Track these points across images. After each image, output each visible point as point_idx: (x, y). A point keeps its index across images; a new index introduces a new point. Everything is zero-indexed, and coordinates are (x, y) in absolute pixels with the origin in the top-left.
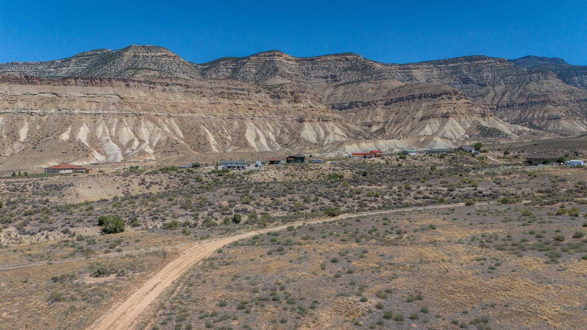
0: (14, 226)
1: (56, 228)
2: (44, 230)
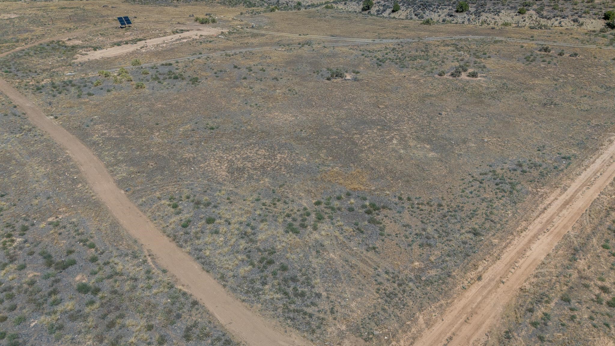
0: (533, 10)
1: (567, 16)
2: (557, 16)
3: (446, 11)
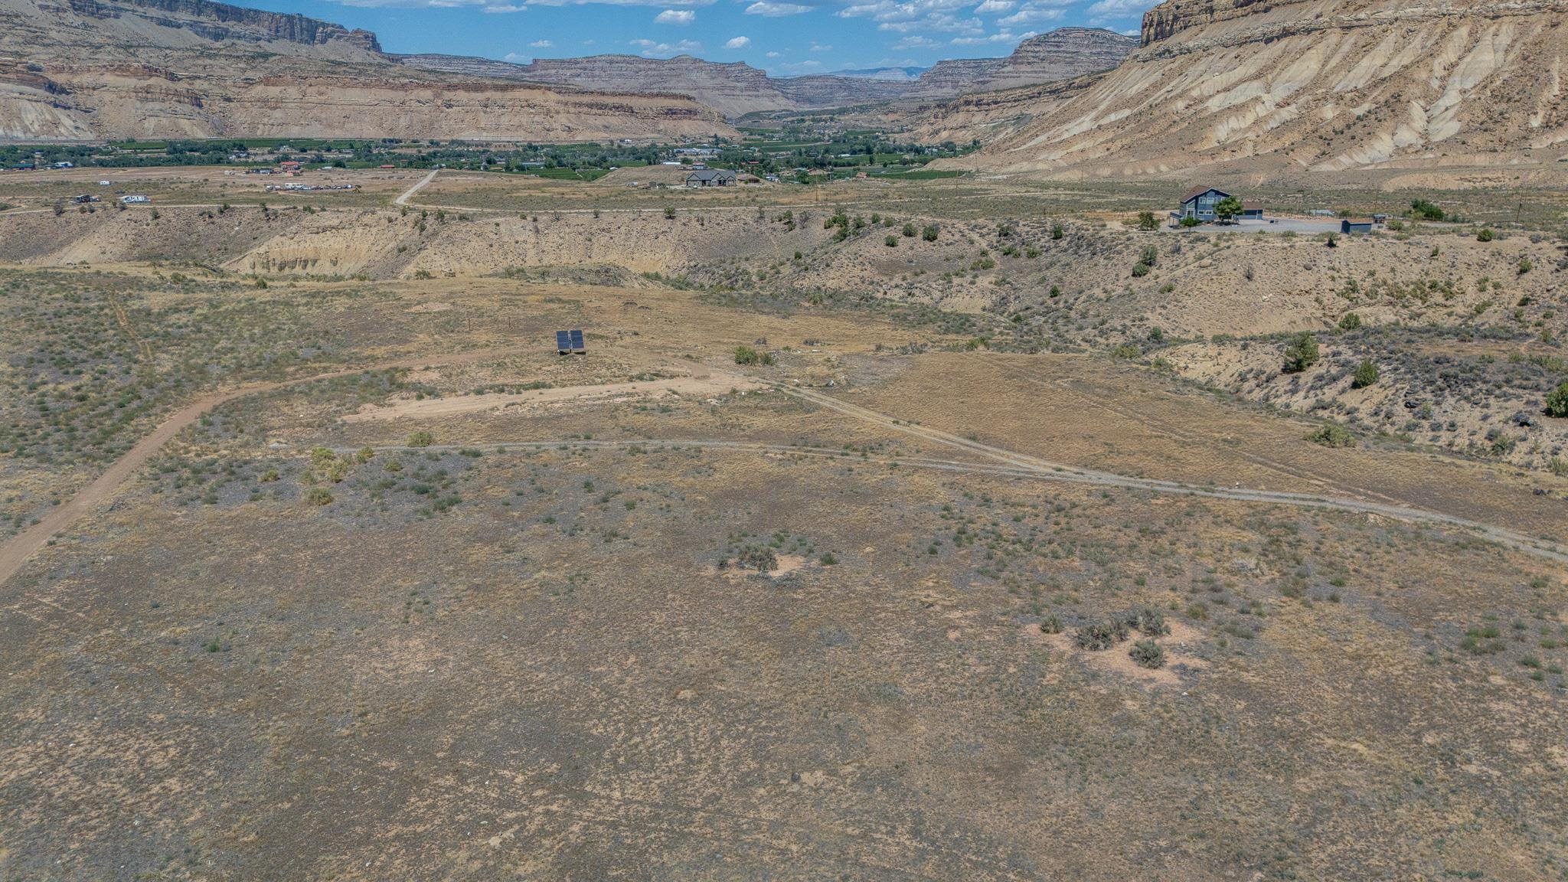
3: (1516, 406)
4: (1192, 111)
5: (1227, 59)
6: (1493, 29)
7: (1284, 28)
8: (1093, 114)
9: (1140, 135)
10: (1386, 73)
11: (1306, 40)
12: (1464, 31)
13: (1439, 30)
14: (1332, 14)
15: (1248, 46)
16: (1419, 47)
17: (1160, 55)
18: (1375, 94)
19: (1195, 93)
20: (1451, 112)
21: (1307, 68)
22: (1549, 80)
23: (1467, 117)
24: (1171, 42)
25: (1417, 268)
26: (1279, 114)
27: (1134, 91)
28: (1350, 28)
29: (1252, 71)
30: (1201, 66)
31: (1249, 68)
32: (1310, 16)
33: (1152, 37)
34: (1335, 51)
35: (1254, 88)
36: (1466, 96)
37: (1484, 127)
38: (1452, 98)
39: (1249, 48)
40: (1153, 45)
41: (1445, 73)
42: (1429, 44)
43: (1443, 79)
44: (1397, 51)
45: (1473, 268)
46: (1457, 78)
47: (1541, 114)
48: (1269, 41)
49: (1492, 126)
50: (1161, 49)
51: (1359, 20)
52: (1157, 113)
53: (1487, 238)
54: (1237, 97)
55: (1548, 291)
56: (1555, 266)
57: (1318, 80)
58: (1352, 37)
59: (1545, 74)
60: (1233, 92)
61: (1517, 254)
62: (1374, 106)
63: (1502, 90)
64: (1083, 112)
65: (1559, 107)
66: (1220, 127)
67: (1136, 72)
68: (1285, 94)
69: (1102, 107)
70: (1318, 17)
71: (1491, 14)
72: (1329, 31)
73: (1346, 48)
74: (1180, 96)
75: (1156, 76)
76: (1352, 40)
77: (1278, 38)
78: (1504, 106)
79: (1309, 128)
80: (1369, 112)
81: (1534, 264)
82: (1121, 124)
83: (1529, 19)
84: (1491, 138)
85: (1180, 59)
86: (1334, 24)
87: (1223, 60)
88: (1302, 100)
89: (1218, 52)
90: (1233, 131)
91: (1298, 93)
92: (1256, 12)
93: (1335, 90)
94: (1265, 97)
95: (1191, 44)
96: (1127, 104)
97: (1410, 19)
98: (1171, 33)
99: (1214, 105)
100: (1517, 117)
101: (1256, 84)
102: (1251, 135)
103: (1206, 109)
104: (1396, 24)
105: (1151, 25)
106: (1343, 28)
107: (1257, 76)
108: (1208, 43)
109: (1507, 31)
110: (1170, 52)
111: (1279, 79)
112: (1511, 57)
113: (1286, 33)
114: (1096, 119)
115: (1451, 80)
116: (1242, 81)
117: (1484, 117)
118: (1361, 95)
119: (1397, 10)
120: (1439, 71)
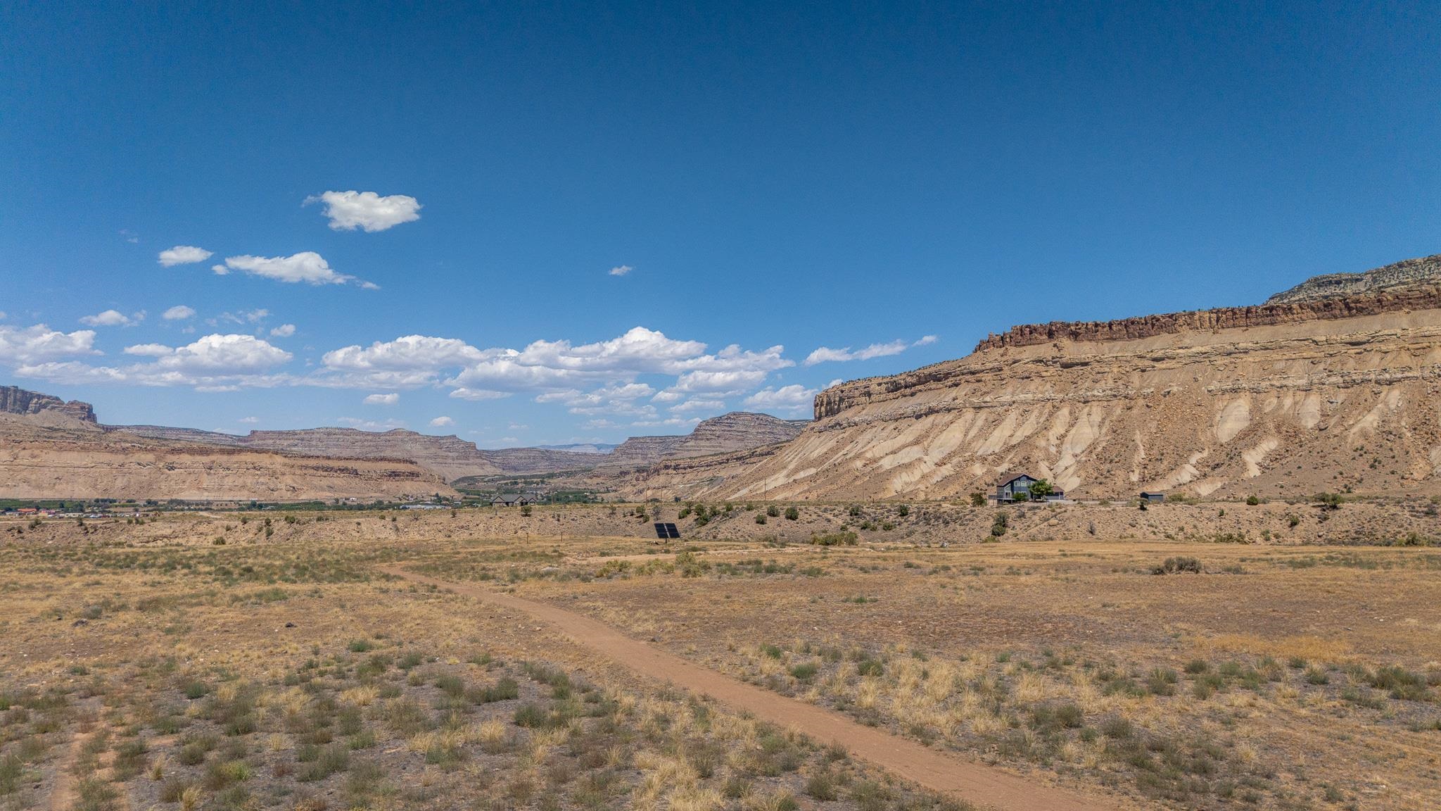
4: (869, 468)
5: (887, 431)
6: (1086, 410)
7: (930, 407)
8: (785, 472)
9: (832, 487)
10: (1014, 441)
11: (948, 417)
12: (1065, 411)
13: (1047, 411)
14: (965, 398)
15: (903, 421)
16: (1035, 422)
17: (832, 427)
18: (1010, 457)
19: (869, 455)
20: (1071, 470)
21: (952, 437)
22: (1136, 448)
23: (1084, 475)
24: (840, 417)
25: (1212, 525)
26: (940, 471)
27: (815, 454)
28: (980, 408)
29: (911, 439)
30: (868, 435)
31: (908, 436)
32: (949, 399)
33: (824, 414)
34: (972, 425)
35: (915, 452)
36: (1078, 459)
37: (1098, 481)
38: (1067, 460)
39: (902, 424)
40: (825, 420)
41: (1058, 442)
42: (1042, 420)
43: (1058, 446)
44: (1019, 425)
45: (1254, 523)
46: (1068, 446)
47: (1137, 472)
48: (919, 417)
49: (1104, 480)
50: (833, 423)
51: (986, 402)
52: (841, 470)
53: (1255, 502)
54: (904, 458)
55: (1320, 536)
56: (1317, 519)
57: (963, 447)
58: (983, 415)
59: (1133, 443)
60: (900, 454)
61: (1283, 513)
62: (1011, 466)
63: (1104, 455)
64: (774, 472)
65: (1148, 467)
66: (895, 480)
67: (814, 440)
68: (941, 456)
69: (791, 467)
70: (954, 400)
71: (1083, 400)
72: (964, 410)
73: (980, 423)
74: (857, 456)
75: (832, 443)
76: (984, 417)
77: (926, 415)
78: (1108, 466)
79: (966, 482)
80: (1009, 470)
81: (1300, 519)
82: (812, 479)
83: (1110, 403)
84: (1106, 489)
85: (849, 431)
86: (967, 405)
87: (885, 431)
88: (955, 460)
89: (882, 425)
90: (906, 483)
91: (950, 456)
92: (905, 396)
93: (978, 454)
94: (926, 458)
95: (857, 419)
96: (811, 464)
97: (1022, 403)
98: (839, 411)
99: (887, 463)
100: (1121, 474)
101: (916, 448)
102: (922, 487)
103: (881, 466)
104: (1014, 406)
105: (822, 405)
106: (975, 408)
107: (917, 442)
108: (870, 418)
109: (1097, 413)
110: (840, 425)
111: (933, 445)
112: (1104, 430)
113: (931, 411)
114: (788, 476)
115: (1064, 447)
116: (904, 446)
117: (1096, 474)
118: (999, 458)
119: (1013, 394)
120: (1054, 441)
